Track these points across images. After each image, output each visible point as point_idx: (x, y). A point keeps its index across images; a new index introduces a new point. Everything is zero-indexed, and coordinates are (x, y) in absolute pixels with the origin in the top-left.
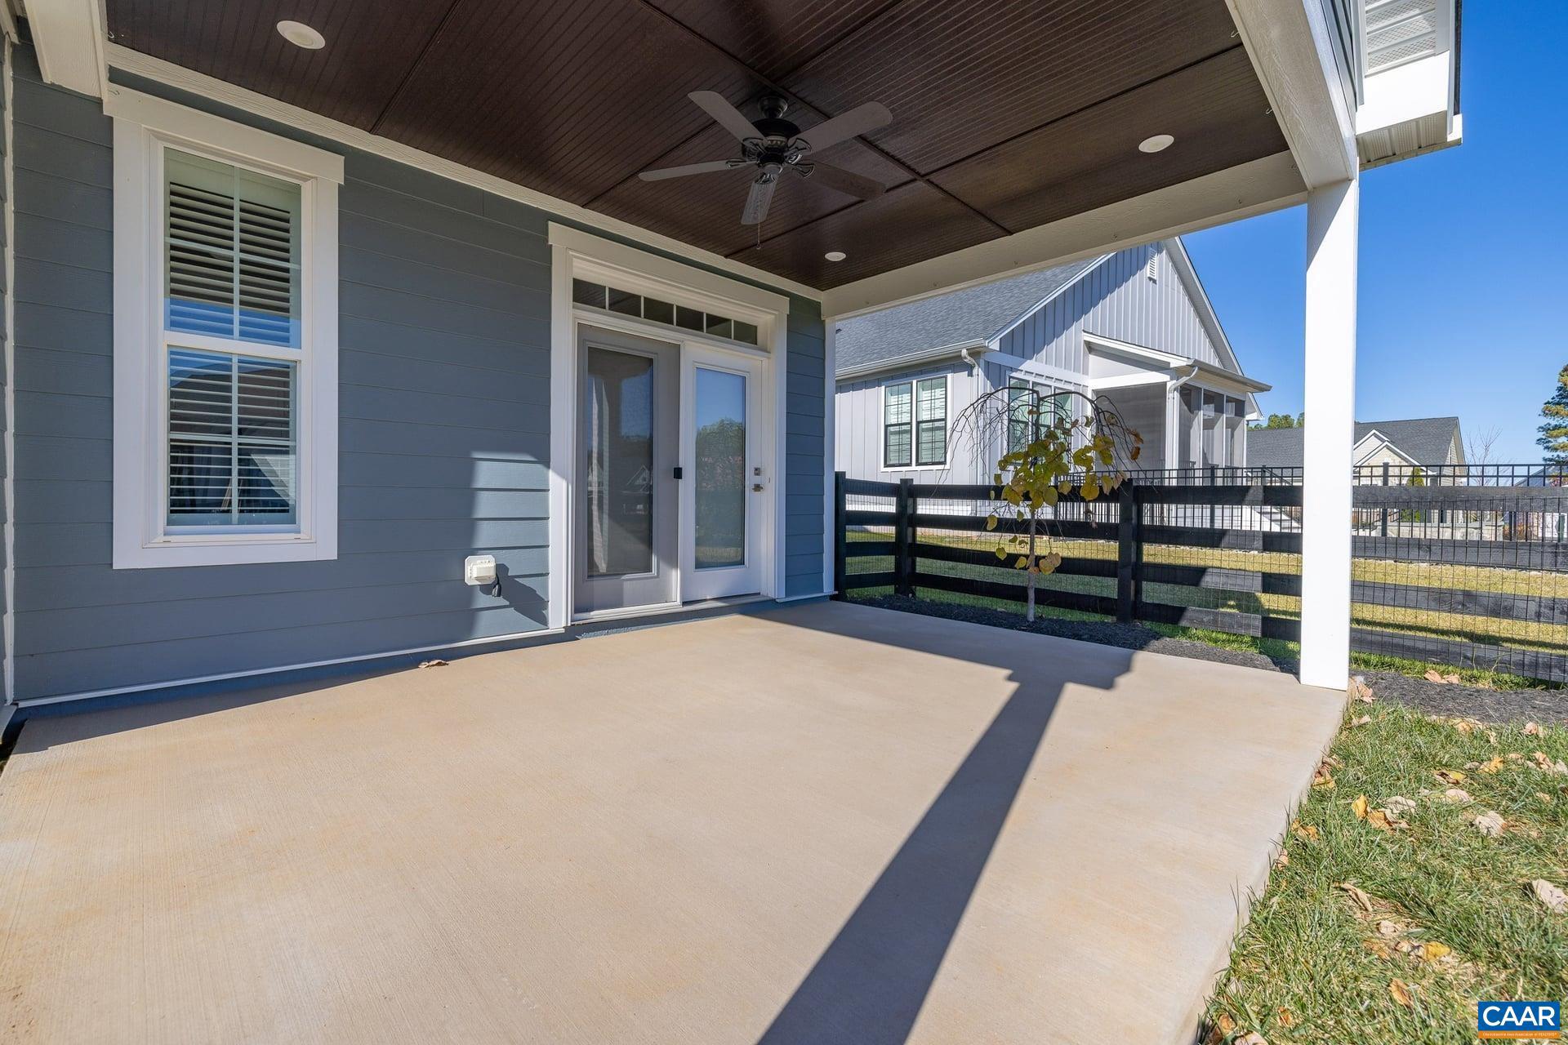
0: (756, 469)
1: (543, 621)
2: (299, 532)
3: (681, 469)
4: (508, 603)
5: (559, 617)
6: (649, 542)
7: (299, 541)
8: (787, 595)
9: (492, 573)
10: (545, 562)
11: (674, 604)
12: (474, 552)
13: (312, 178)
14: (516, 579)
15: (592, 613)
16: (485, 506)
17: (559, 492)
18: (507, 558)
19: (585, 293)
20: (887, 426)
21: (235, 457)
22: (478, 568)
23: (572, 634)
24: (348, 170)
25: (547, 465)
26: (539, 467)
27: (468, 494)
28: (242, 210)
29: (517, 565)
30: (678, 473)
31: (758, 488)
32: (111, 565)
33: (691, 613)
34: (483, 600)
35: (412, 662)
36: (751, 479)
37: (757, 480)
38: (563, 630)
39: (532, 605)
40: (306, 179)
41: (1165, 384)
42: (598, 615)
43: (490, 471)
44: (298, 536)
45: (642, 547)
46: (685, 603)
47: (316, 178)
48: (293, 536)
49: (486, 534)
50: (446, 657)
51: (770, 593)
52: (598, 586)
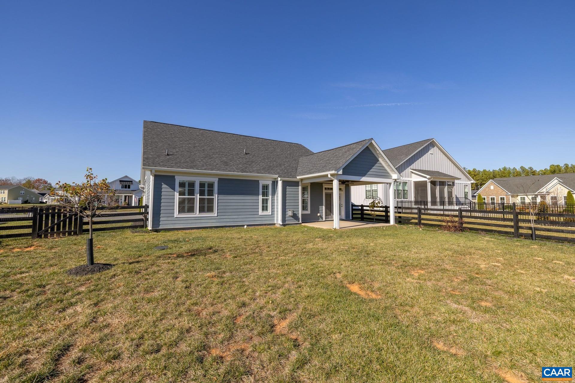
2: (308, 212)
5: (324, 220)
6: (331, 212)
8: (346, 219)
10: (323, 212)
12: (319, 213)
14: (321, 215)
16: (320, 209)
17: (324, 207)
19: (326, 189)
20: (366, 190)
22: (319, 214)
23: (325, 221)
31: (342, 206)
34: (319, 217)
35: (315, 222)
39: (322, 218)
40: (308, 185)
41: (427, 181)
42: (327, 219)
43: (320, 207)
45: (330, 212)
50: (317, 222)
51: (343, 218)
52: (327, 217)
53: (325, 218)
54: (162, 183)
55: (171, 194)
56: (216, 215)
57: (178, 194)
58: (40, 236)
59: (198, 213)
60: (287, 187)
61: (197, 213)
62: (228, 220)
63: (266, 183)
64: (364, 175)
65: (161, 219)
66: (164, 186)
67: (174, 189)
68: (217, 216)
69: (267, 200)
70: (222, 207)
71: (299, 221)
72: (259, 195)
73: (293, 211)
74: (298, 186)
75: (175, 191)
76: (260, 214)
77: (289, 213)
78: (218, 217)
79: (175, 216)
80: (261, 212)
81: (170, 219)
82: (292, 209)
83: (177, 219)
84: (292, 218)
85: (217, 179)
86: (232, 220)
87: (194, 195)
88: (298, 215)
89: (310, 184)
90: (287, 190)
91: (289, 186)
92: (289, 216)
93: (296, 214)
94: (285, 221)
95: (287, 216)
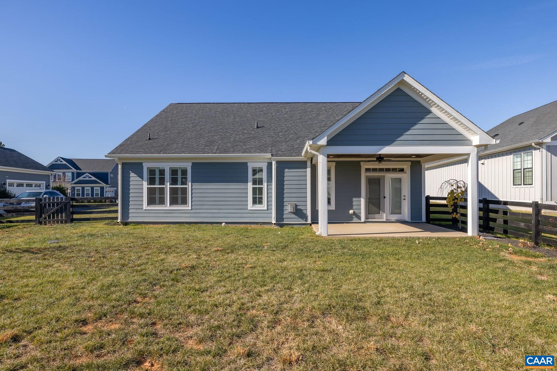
1: (361, 220)
4: (356, 217)
5: (363, 220)
8: (411, 221)
9: (353, 212)
11: (384, 220)
12: (353, 209)
14: (357, 214)
15: (368, 220)
16: (354, 203)
17: (363, 201)
18: (355, 210)
19: (367, 170)
20: (514, 170)
22: (351, 212)
23: (365, 222)
24: (336, 163)
26: (360, 198)
27: (352, 202)
29: (357, 211)
30: (385, 197)
33: (388, 222)
34: (353, 216)
36: (403, 198)
37: (404, 198)
38: (363, 222)
39: (359, 217)
40: (331, 166)
42: (370, 220)
43: (354, 199)
44: (331, 207)
45: (378, 210)
46: (386, 220)
49: (354, 207)
50: (347, 223)
51: (407, 220)
52: (370, 216)
53: (366, 218)
54: (130, 172)
55: (140, 183)
56: (190, 208)
57: (146, 182)
58: (41, 223)
59: (169, 206)
60: (286, 170)
61: (167, 206)
62: (205, 215)
63: (257, 165)
64: (389, 142)
65: (130, 211)
66: (132, 174)
67: (142, 177)
68: (192, 209)
69: (261, 189)
70: (198, 199)
71: (306, 220)
72: (248, 183)
73: (296, 206)
74: (306, 168)
75: (143, 179)
76: (249, 208)
77: (288, 208)
78: (193, 211)
79: (144, 209)
80: (250, 206)
81: (139, 211)
82: (295, 202)
83: (146, 211)
84: (293, 216)
85: (191, 164)
86: (210, 215)
87: (164, 184)
88: (304, 211)
89: (334, 164)
90: (286, 174)
91: (289, 168)
92: (290, 212)
93: (302, 210)
94: (283, 219)
95: (285, 212)
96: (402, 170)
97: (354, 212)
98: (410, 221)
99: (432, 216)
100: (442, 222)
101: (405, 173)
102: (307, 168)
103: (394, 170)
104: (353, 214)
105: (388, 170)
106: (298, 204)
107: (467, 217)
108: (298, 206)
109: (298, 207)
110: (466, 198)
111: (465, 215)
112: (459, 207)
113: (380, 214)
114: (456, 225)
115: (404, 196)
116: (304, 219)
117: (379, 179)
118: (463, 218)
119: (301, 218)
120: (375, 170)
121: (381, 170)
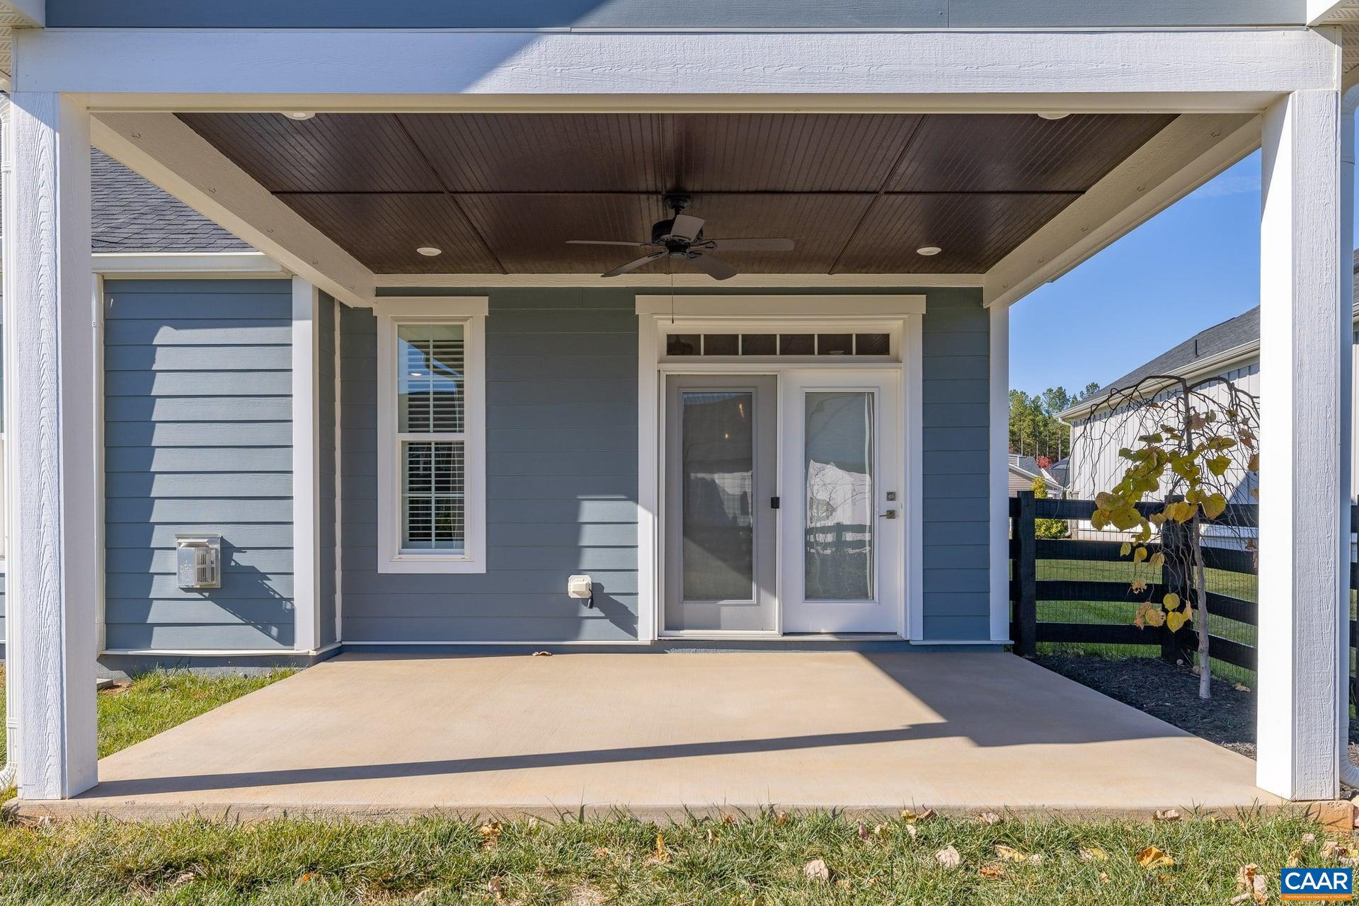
0: (889, 494)
1: (634, 633)
2: (464, 554)
3: (779, 498)
4: (603, 615)
5: (647, 631)
6: (749, 571)
7: (463, 560)
8: (925, 638)
9: (587, 589)
11: (774, 634)
12: (580, 572)
13: (470, 317)
14: (611, 596)
15: (681, 632)
16: (589, 536)
18: (602, 578)
19: (680, 346)
21: (433, 505)
22: (577, 585)
23: (658, 647)
24: (491, 305)
25: (636, 501)
26: (630, 504)
27: (576, 528)
28: (435, 347)
29: (611, 584)
30: (775, 503)
31: (892, 514)
32: (377, 571)
33: (794, 642)
34: (586, 611)
35: (526, 651)
36: (881, 505)
37: (891, 505)
38: (649, 643)
39: (625, 619)
40: (466, 319)
43: (591, 510)
44: (463, 556)
46: (785, 634)
47: (472, 317)
48: (461, 556)
49: (589, 559)
50: (554, 651)
51: (903, 634)
52: (693, 609)
53: (671, 622)
60: (165, 334)
71: (287, 637)
73: (227, 549)
74: (284, 318)
77: (178, 564)
82: (216, 530)
84: (209, 610)
88: (274, 584)
89: (481, 307)
90: (162, 360)
91: (180, 323)
92: (187, 590)
93: (264, 576)
94: (145, 632)
95: (160, 588)
96: (876, 346)
97: (596, 588)
98: (917, 637)
99: (1048, 611)
100: (1103, 645)
101: (897, 360)
102: (294, 322)
103: (835, 345)
104: (592, 598)
105: (797, 346)
106: (236, 537)
107: (1257, 626)
108: (240, 550)
109: (237, 557)
110: (1252, 502)
111: (1245, 611)
112: (1198, 556)
113: (752, 599)
114: (1185, 660)
115: (891, 496)
116: (274, 631)
117: (748, 399)
118: (1226, 628)
119: (254, 625)
120: (721, 345)
121: (758, 345)
